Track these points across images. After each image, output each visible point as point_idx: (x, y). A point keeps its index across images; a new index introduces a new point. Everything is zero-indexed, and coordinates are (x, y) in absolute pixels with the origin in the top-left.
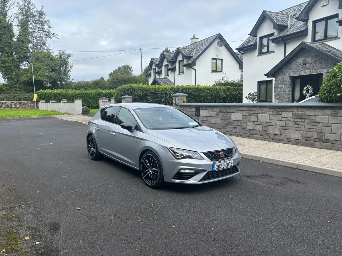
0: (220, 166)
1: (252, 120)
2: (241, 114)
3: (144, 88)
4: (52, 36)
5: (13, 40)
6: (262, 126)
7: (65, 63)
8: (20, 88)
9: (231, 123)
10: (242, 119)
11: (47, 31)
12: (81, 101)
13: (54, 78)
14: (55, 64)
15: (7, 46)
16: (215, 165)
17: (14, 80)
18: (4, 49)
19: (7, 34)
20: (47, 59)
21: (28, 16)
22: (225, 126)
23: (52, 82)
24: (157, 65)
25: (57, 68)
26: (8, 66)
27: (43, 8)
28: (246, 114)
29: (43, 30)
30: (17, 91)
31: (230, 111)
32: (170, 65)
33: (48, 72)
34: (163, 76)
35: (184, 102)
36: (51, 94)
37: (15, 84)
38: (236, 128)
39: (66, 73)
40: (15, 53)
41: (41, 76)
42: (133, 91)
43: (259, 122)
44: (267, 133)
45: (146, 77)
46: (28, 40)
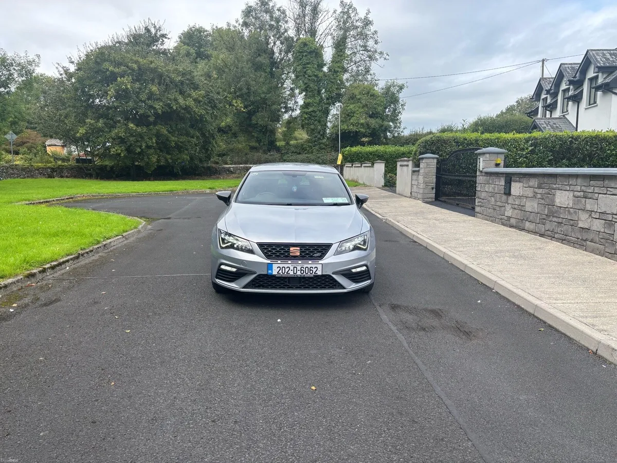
0: (287, 270)
1: (588, 207)
2: (571, 194)
3: (466, 140)
4: (378, 57)
5: (322, 71)
6: (604, 221)
7: (394, 100)
8: (326, 146)
9: (552, 212)
10: (571, 205)
11: (372, 50)
12: (384, 164)
13: (372, 126)
14: (377, 104)
15: (314, 81)
16: (275, 267)
17: (319, 132)
18: (309, 85)
19: (314, 62)
20: (366, 95)
21: (346, 30)
22: (544, 219)
23: (369, 133)
24: (548, 92)
25: (380, 109)
26: (313, 112)
27: (369, 12)
28: (579, 194)
29: (365, 48)
30: (322, 149)
31: (555, 186)
32: (572, 90)
33: (364, 117)
34: (557, 113)
35: (497, 165)
36: (360, 153)
37: (319, 139)
38: (562, 223)
39: (394, 118)
40: (324, 90)
41: (353, 125)
42: (442, 145)
43: (600, 213)
44: (612, 239)
45: (528, 116)
46: (343, 68)
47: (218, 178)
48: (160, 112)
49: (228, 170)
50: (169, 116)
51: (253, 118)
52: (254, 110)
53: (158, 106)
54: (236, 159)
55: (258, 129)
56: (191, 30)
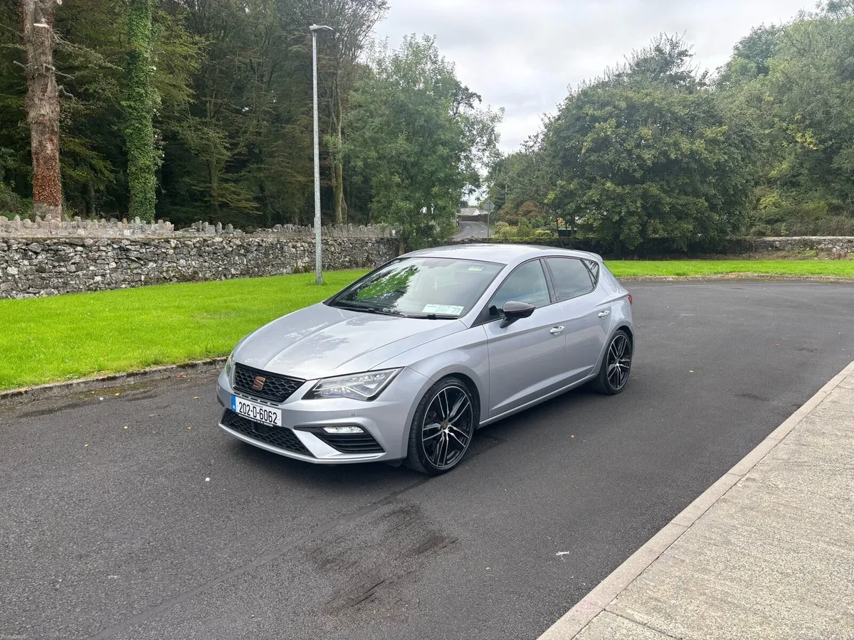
0: (247, 409)
16: (238, 401)
47: (749, 258)
48: (649, 163)
49: (771, 245)
50: (664, 169)
51: (836, 158)
52: (837, 145)
53: (648, 155)
54: (796, 228)
55: (843, 178)
56: (756, 34)
